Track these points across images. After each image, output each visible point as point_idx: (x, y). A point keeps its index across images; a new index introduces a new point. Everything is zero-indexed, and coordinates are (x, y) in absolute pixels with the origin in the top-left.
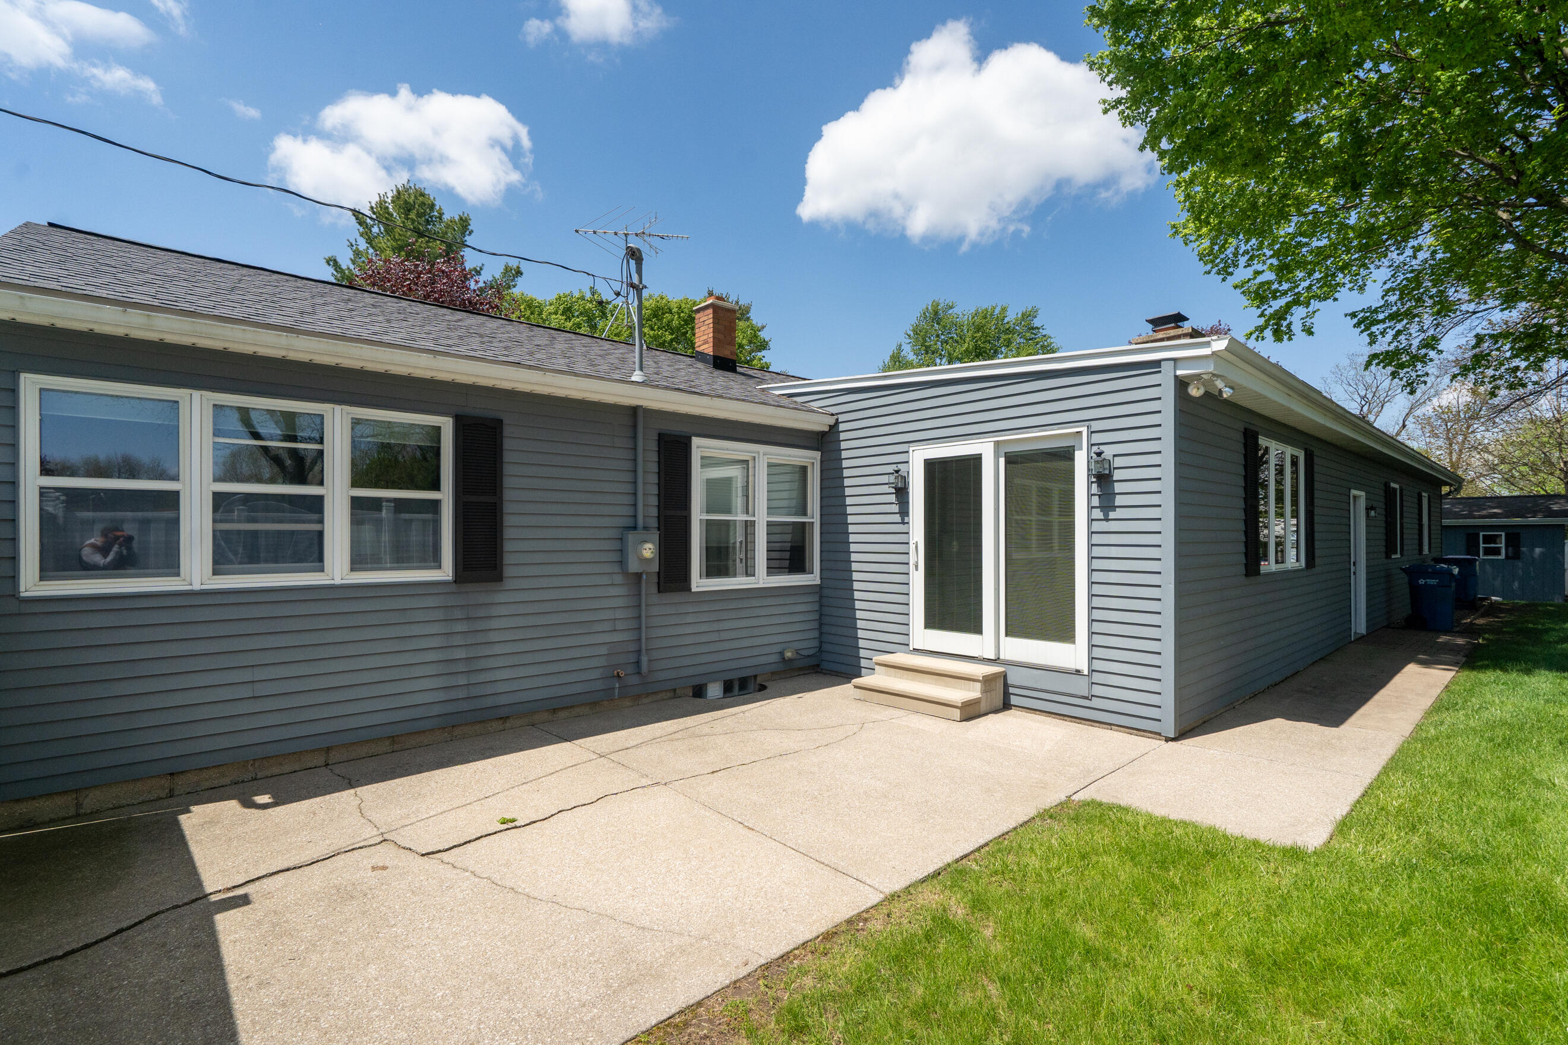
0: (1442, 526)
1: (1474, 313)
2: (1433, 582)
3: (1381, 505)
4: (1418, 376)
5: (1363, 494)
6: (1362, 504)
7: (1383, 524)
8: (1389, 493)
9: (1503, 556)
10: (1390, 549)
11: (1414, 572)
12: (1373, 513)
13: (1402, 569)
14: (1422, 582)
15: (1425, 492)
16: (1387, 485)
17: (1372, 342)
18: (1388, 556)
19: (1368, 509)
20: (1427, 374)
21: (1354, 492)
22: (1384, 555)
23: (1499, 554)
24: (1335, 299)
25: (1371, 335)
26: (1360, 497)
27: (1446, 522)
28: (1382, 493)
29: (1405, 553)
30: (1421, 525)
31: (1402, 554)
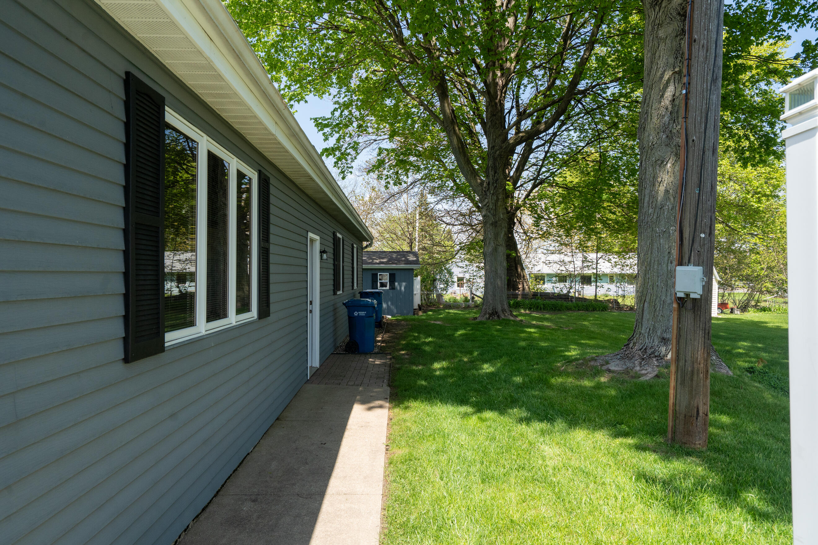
0: (363, 269)
1: (375, 140)
2: (362, 313)
3: (330, 250)
4: (347, 167)
5: (317, 238)
6: (317, 247)
7: (332, 267)
8: (336, 241)
9: (388, 288)
10: (336, 287)
11: (351, 306)
12: (325, 256)
13: (343, 303)
14: (356, 314)
15: (356, 244)
16: (334, 234)
17: (326, 139)
18: (335, 294)
19: (322, 252)
20: (352, 167)
21: (311, 235)
22: (332, 293)
23: (386, 286)
24: (306, 102)
25: (324, 134)
26: (316, 240)
27: (365, 266)
28: (332, 240)
29: (345, 289)
30: (353, 268)
31: (343, 291)
